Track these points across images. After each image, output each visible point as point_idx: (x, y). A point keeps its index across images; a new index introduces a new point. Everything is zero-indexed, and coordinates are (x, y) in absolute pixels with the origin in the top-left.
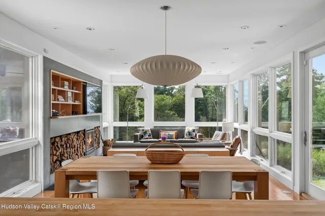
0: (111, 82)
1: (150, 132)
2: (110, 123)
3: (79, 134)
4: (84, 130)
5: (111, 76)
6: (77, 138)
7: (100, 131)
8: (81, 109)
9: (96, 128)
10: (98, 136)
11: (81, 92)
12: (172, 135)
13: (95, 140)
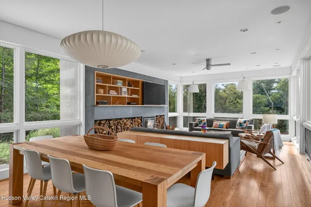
0: (181, 82)
1: (206, 121)
2: (180, 113)
3: (133, 120)
4: (142, 117)
5: (181, 77)
6: (131, 122)
7: (164, 119)
8: (140, 101)
9: (159, 117)
10: (161, 122)
11: (140, 89)
12: (223, 125)
13: (157, 125)
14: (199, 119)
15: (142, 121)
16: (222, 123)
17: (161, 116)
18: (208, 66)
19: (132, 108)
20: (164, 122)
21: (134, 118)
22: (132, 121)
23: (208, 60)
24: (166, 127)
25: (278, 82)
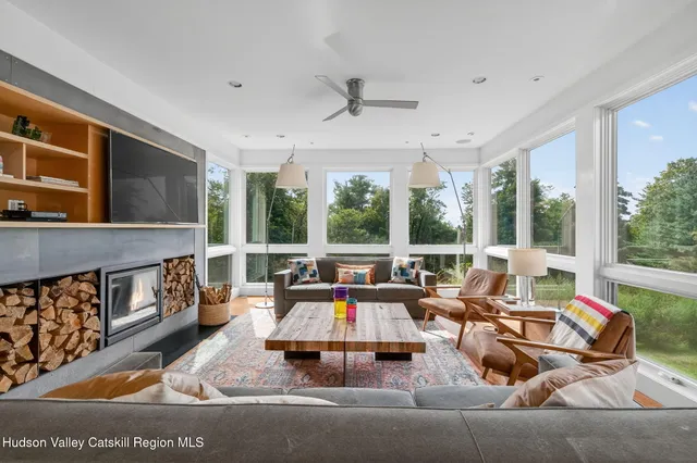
0: (241, 164)
1: (315, 267)
2: (237, 245)
3: (46, 290)
4: (98, 273)
5: (241, 151)
6: (30, 301)
7: (193, 266)
8: (91, 206)
9: (176, 262)
10: (183, 279)
11: (90, 155)
12: (364, 275)
13: (170, 291)
14: (299, 263)
15: (98, 288)
16: (359, 271)
17: (182, 259)
18: (354, 105)
19: (36, 235)
20: (193, 277)
21: (50, 282)
22: (37, 296)
23: (354, 85)
24: (202, 294)
25: (373, 192)
